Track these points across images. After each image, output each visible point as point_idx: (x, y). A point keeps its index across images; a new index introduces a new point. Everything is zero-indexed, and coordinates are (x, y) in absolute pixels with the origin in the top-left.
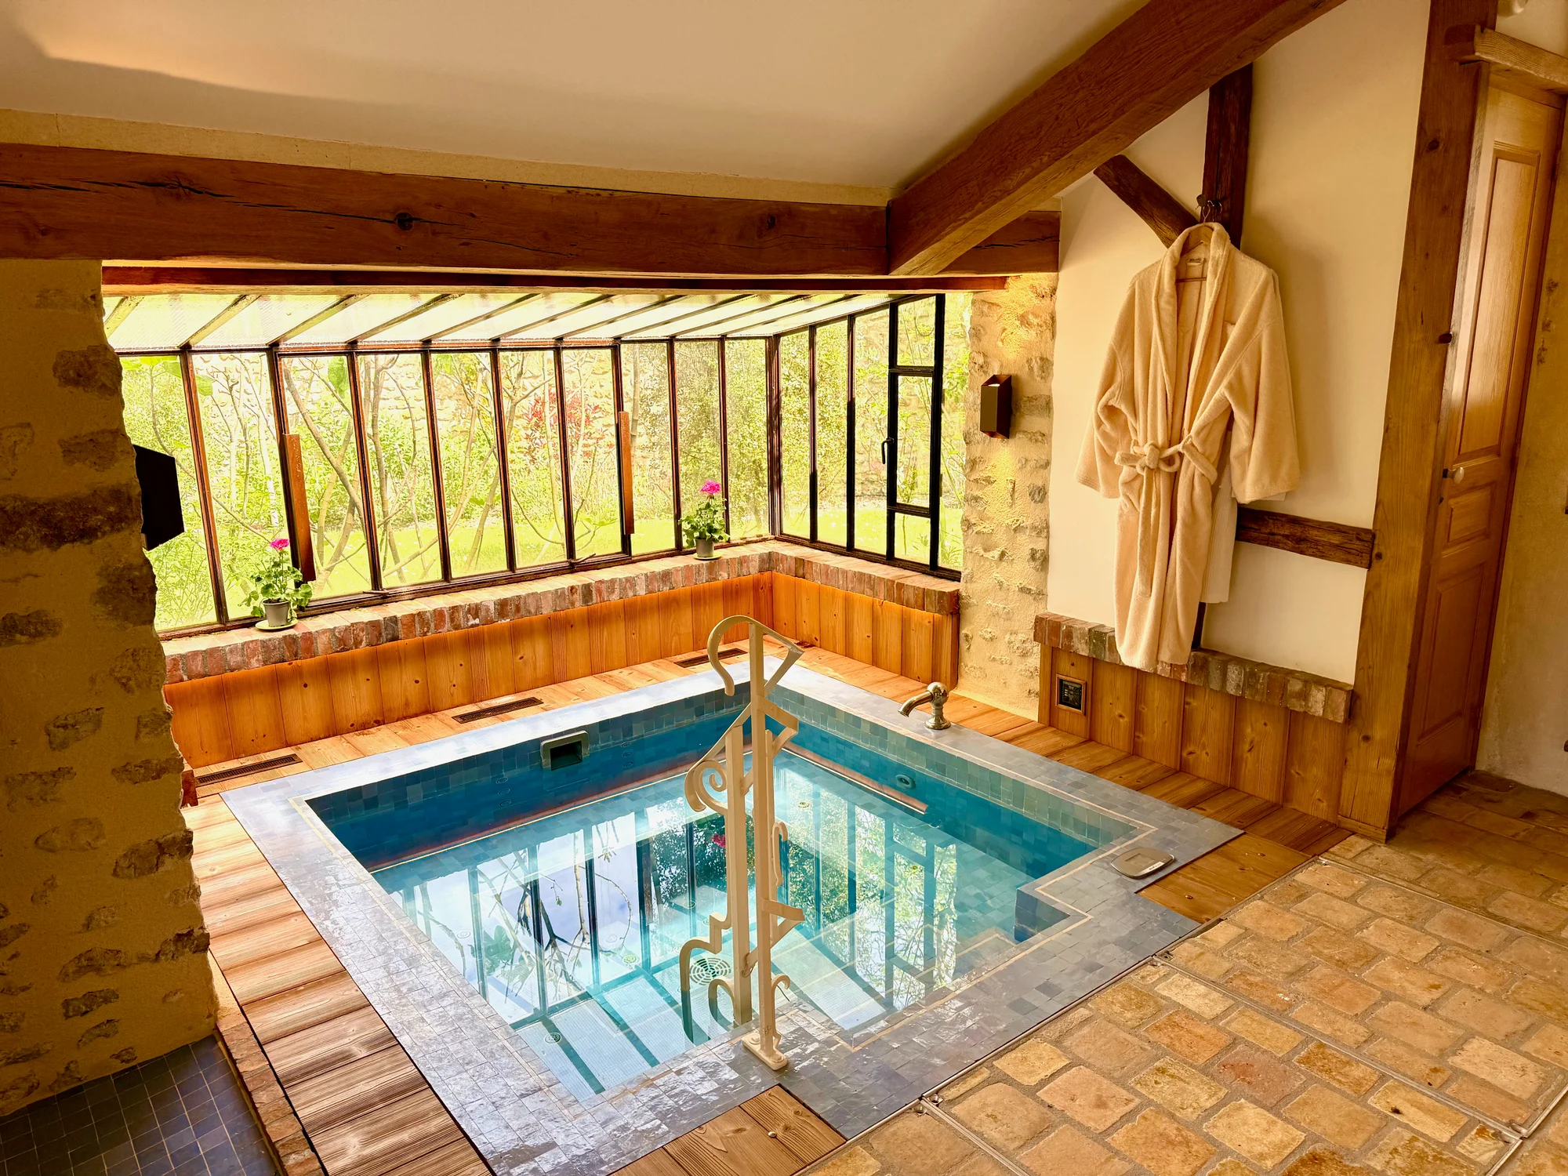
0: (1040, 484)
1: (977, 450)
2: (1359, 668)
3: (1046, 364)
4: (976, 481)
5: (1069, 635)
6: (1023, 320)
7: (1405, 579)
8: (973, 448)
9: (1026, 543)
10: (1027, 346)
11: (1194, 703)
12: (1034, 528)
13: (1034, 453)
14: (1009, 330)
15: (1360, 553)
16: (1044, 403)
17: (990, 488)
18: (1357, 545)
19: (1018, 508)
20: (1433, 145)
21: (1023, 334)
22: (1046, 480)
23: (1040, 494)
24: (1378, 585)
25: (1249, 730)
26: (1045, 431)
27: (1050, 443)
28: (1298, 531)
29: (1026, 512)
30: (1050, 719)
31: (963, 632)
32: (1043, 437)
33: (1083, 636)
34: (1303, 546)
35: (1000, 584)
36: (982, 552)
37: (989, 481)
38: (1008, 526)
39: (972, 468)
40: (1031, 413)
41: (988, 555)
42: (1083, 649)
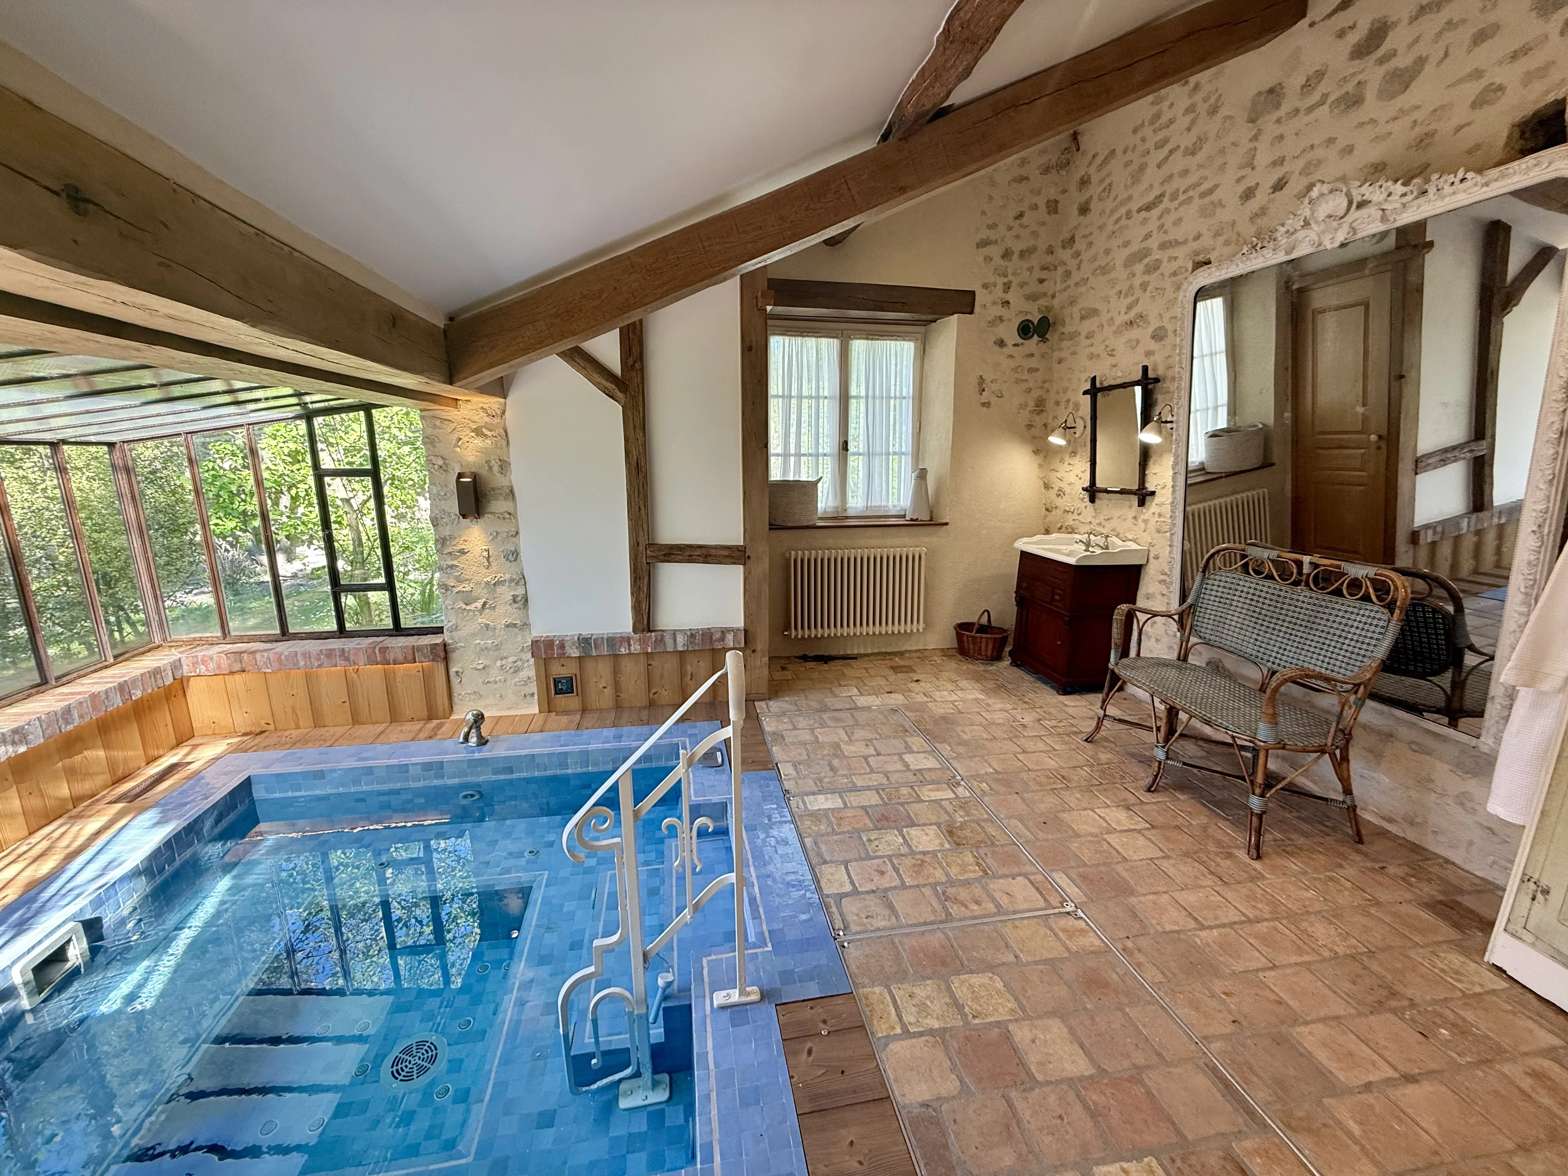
0: (513, 549)
1: (446, 532)
2: (746, 617)
3: (504, 466)
4: (450, 553)
5: (562, 646)
6: (478, 432)
7: (763, 566)
8: (441, 529)
9: (506, 593)
10: (484, 451)
11: (654, 663)
12: (512, 580)
13: (505, 528)
14: (466, 439)
15: (739, 558)
16: (508, 491)
17: (464, 557)
18: (737, 554)
19: (494, 568)
20: (750, 349)
21: (478, 442)
22: (517, 545)
23: (514, 556)
24: (750, 573)
25: (689, 668)
26: (512, 511)
27: (516, 518)
28: (704, 551)
29: (503, 571)
30: (548, 707)
31: (453, 670)
32: (512, 515)
33: (573, 644)
34: (709, 559)
35: (487, 626)
36: (464, 606)
37: (463, 552)
38: (487, 583)
39: (443, 545)
40: (497, 499)
41: (472, 607)
42: (575, 653)
